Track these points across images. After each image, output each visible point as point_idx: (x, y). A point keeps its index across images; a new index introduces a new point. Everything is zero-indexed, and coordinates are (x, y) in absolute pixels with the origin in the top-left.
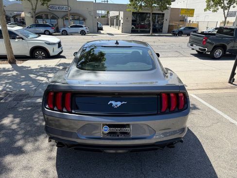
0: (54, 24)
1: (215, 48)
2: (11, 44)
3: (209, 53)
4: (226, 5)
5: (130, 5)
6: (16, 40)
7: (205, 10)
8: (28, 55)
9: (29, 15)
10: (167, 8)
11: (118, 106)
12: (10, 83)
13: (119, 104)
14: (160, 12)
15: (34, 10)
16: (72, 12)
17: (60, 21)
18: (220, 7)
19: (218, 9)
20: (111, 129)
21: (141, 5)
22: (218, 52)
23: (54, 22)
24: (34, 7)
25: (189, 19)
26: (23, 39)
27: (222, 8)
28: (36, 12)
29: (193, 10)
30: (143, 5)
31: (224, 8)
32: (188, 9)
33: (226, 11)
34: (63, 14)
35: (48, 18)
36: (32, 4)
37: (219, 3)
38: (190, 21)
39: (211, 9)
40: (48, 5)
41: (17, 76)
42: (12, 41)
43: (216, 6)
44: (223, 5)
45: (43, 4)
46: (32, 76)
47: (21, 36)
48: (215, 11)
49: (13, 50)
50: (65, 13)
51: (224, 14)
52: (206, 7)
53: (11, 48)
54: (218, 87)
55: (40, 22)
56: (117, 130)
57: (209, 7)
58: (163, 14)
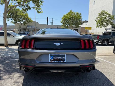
0: (28, 33)
1: (104, 41)
2: (7, 38)
3: (101, 44)
4: (106, 25)
5: (63, 25)
6: (10, 37)
7: (96, 27)
8: (15, 43)
9: (17, 30)
10: (79, 27)
11: (58, 45)
12: (3, 54)
13: (59, 44)
14: (76, 28)
15: (20, 27)
16: (37, 28)
17: (31, 32)
18: (103, 26)
19: (102, 27)
20: (55, 57)
21: (67, 25)
22: (105, 43)
23: (29, 33)
24: (20, 26)
25: (89, 31)
26: (13, 36)
27: (104, 26)
28: (21, 28)
29: (91, 27)
30: (68, 25)
31: (105, 26)
32: (88, 27)
33: (106, 28)
34: (33, 29)
35: (25, 31)
36: (19, 25)
37: (102, 24)
38: (90, 32)
39: (99, 27)
40: (26, 25)
41: (8, 51)
42: (8, 37)
43: (101, 26)
44: (104, 25)
45: (24, 25)
46: (15, 51)
47: (12, 35)
48: (101, 28)
49: (8, 41)
50: (34, 29)
51: (105, 29)
52: (96, 26)
53: (7, 40)
54: (108, 55)
55: (22, 33)
56: (58, 58)
57: (98, 26)
58: (78, 29)
